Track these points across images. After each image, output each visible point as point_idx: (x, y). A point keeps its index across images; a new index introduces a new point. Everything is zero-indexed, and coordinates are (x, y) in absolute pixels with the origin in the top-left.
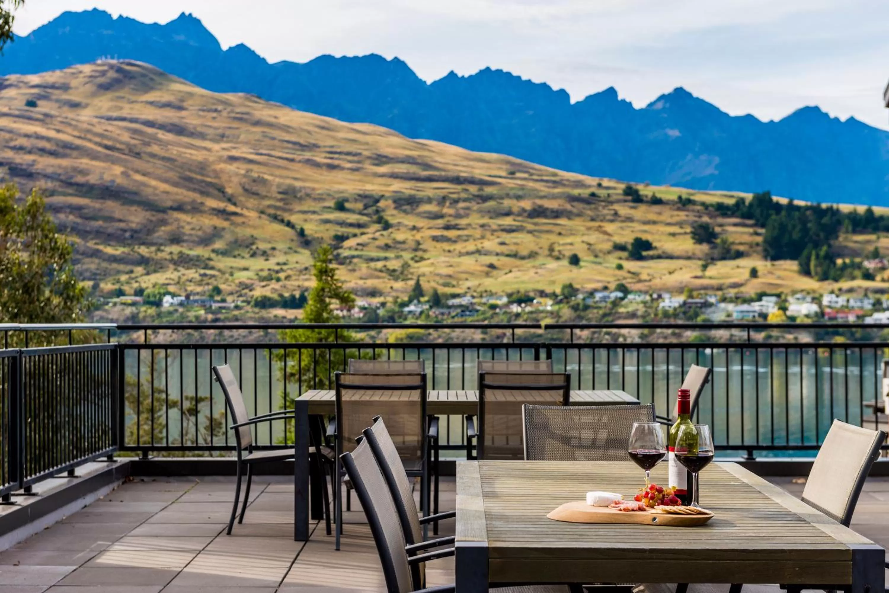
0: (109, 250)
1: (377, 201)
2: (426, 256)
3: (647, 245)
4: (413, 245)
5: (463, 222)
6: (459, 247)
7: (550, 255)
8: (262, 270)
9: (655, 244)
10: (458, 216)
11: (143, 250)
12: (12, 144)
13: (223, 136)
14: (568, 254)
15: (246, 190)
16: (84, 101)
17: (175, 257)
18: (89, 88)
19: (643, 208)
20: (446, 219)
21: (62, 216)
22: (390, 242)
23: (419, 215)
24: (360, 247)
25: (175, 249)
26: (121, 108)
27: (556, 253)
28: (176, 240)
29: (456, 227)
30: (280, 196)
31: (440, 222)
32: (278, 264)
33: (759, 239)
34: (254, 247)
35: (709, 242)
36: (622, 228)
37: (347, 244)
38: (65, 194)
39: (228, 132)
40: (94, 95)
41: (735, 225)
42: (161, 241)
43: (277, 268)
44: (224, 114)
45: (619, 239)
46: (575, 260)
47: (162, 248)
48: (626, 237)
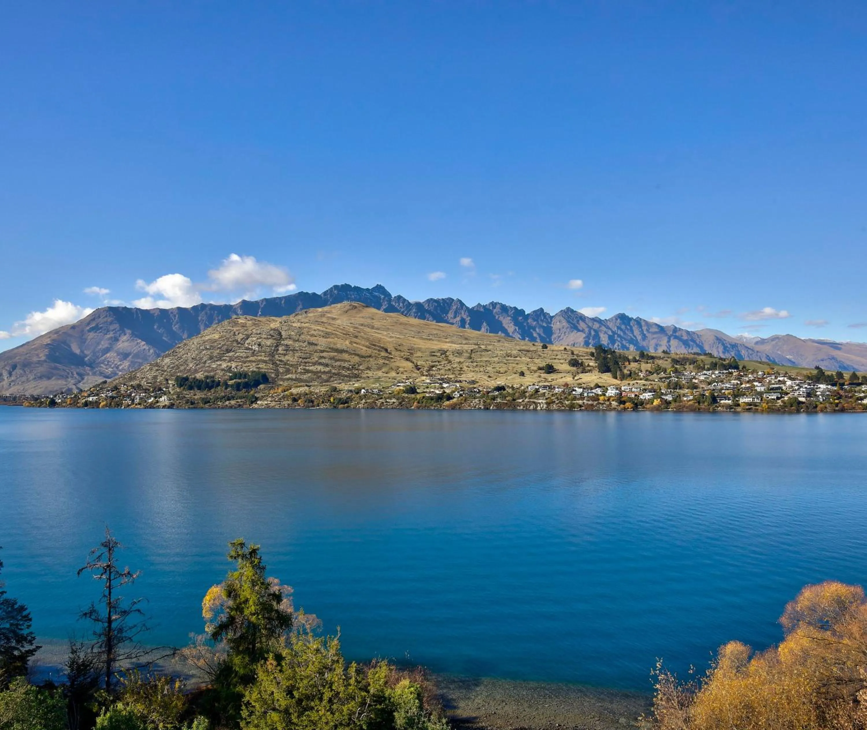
1: (446, 352)
3: (552, 368)
4: (459, 369)
5: (480, 359)
6: (477, 369)
7: (512, 372)
9: (555, 367)
10: (477, 357)
12: (309, 333)
13: (388, 329)
14: (520, 371)
15: (396, 349)
16: (337, 317)
18: (340, 313)
21: (327, 360)
22: (450, 368)
23: (461, 358)
26: (351, 319)
27: (515, 371)
29: (476, 362)
30: (409, 351)
31: (470, 360)
33: (597, 365)
35: (576, 366)
36: (542, 361)
37: (434, 369)
39: (390, 328)
40: (341, 315)
45: (540, 366)
46: (522, 374)
48: (543, 364)
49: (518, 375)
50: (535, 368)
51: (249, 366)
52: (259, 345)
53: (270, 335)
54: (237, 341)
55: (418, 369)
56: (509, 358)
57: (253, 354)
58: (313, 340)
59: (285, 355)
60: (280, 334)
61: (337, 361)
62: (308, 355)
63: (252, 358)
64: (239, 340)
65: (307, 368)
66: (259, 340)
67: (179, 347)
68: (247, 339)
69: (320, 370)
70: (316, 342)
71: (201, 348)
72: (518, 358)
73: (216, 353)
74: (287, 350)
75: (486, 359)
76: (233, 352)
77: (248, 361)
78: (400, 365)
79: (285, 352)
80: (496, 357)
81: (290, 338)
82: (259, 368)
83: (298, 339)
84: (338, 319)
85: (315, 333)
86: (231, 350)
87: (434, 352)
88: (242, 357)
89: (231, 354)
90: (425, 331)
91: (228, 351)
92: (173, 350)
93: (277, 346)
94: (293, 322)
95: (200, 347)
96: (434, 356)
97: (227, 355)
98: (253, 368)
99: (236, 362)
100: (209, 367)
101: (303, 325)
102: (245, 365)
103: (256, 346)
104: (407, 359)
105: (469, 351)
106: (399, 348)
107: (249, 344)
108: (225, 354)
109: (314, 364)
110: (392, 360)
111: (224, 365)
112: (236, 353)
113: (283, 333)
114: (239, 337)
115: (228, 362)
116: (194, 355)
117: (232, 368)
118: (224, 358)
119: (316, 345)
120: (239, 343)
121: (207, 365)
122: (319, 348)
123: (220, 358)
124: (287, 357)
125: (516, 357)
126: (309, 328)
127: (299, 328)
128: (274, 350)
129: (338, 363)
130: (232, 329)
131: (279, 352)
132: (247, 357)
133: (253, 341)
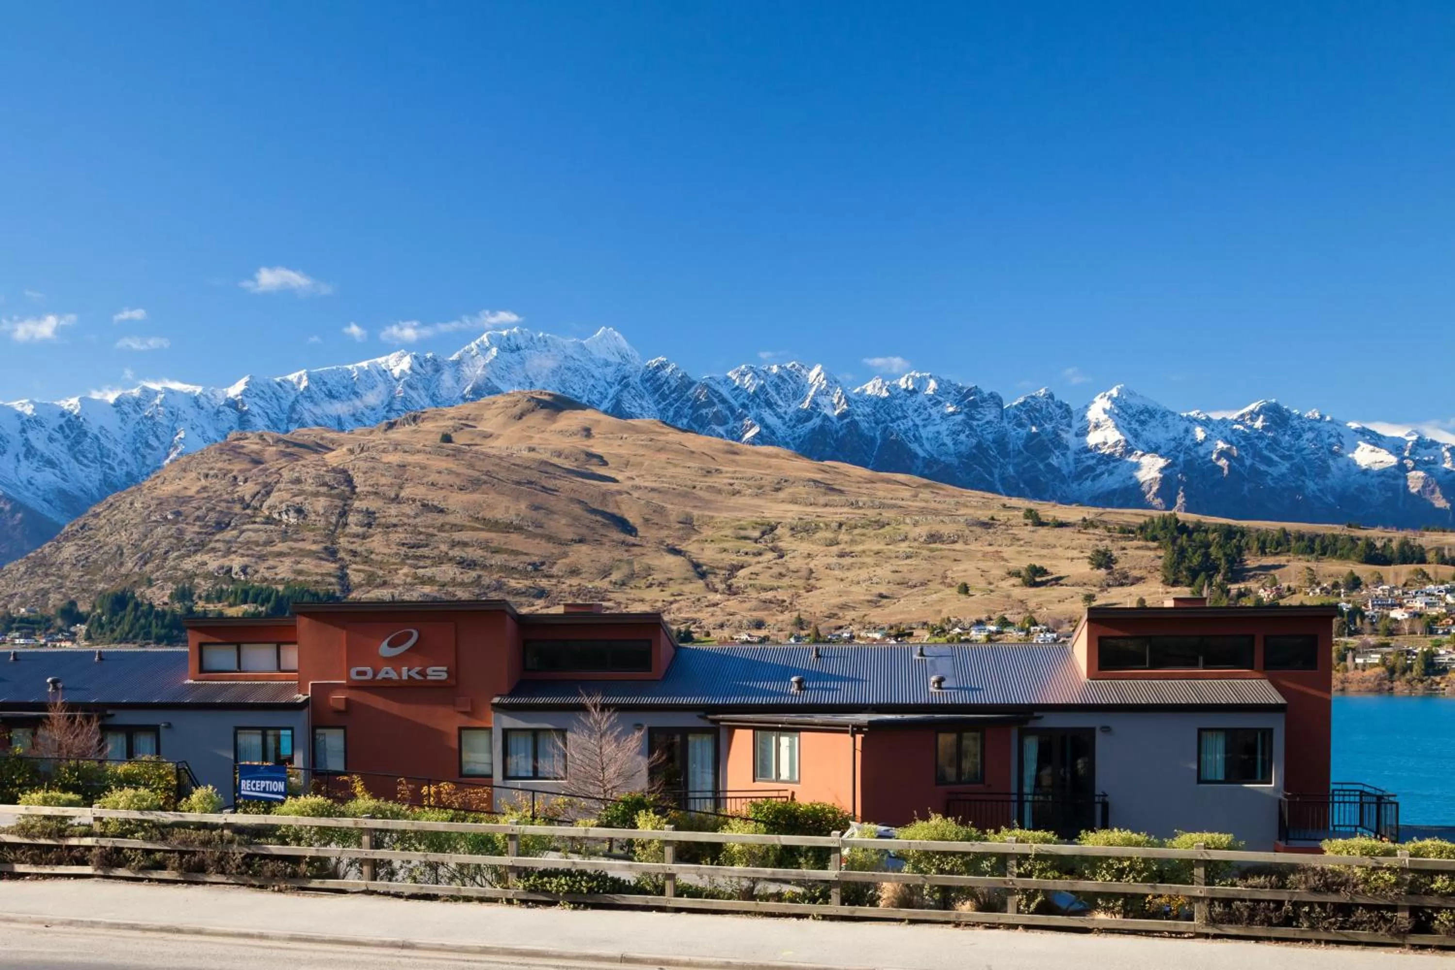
0: (513, 583)
1: (773, 529)
2: (818, 584)
3: (1042, 571)
4: (804, 573)
5: (859, 548)
6: (851, 575)
7: (943, 583)
8: (657, 601)
9: (1049, 570)
10: (853, 542)
11: (544, 583)
12: (425, 480)
13: (627, 464)
14: (961, 581)
15: (647, 520)
16: (496, 432)
17: (574, 589)
18: (501, 419)
19: (1042, 531)
20: (841, 546)
21: (470, 550)
22: (784, 571)
23: (813, 542)
24: (754, 576)
25: (575, 581)
26: (531, 437)
27: (948, 580)
28: (574, 572)
29: (850, 554)
30: (678, 526)
31: (835, 549)
32: (673, 595)
33: (1159, 563)
34: (650, 578)
35: (1108, 567)
36: (1019, 553)
37: (742, 573)
38: (474, 529)
39: (633, 459)
40: (505, 425)
41: (1138, 548)
42: (560, 574)
43: (672, 599)
44: (630, 440)
45: (1014, 565)
46: (965, 589)
47: (562, 580)
48: (1022, 563)
49: (955, 591)
50: (1002, 573)
51: (274, 567)
52: (299, 511)
53: (325, 484)
54: (242, 500)
55: (703, 575)
56: (938, 546)
57: (285, 536)
58: (435, 498)
59: (364, 537)
60: (349, 481)
61: (496, 551)
62: (422, 537)
63: (281, 547)
64: (247, 498)
65: (421, 572)
66: (298, 499)
67: (96, 515)
68: (268, 494)
69: (454, 579)
70: (442, 505)
71: (153, 518)
72: (958, 546)
73: (191, 531)
74: (369, 525)
75: (876, 547)
76: (234, 529)
77: (271, 553)
78: (655, 563)
79: (365, 529)
80: (903, 540)
81: (376, 493)
82: (300, 572)
83: (397, 496)
84: (498, 437)
85: (441, 480)
86: (228, 524)
87: (745, 529)
88: (257, 544)
89: (229, 534)
90: (724, 469)
91: (221, 526)
92: (81, 523)
93: (343, 514)
94: (384, 451)
95: (149, 516)
96: (746, 538)
97: (217, 537)
98: (284, 570)
99: (243, 555)
100: (175, 568)
101: (410, 459)
102: (266, 565)
103: (292, 514)
104: (675, 551)
105: (834, 525)
106: (656, 518)
107: (271, 508)
108: (213, 534)
109: (439, 560)
110: (636, 550)
111: (213, 565)
112: (242, 532)
113: (358, 480)
114: (247, 490)
115: (224, 556)
116: (135, 536)
117: (234, 571)
118: (212, 545)
119: (441, 511)
120: (248, 506)
121: (170, 563)
122: (451, 519)
123: (200, 547)
124: (370, 544)
125: (954, 542)
126: (423, 468)
127: (399, 466)
128: (336, 525)
129: (498, 560)
130: (230, 467)
131: (348, 530)
132: (270, 542)
133: (281, 502)
